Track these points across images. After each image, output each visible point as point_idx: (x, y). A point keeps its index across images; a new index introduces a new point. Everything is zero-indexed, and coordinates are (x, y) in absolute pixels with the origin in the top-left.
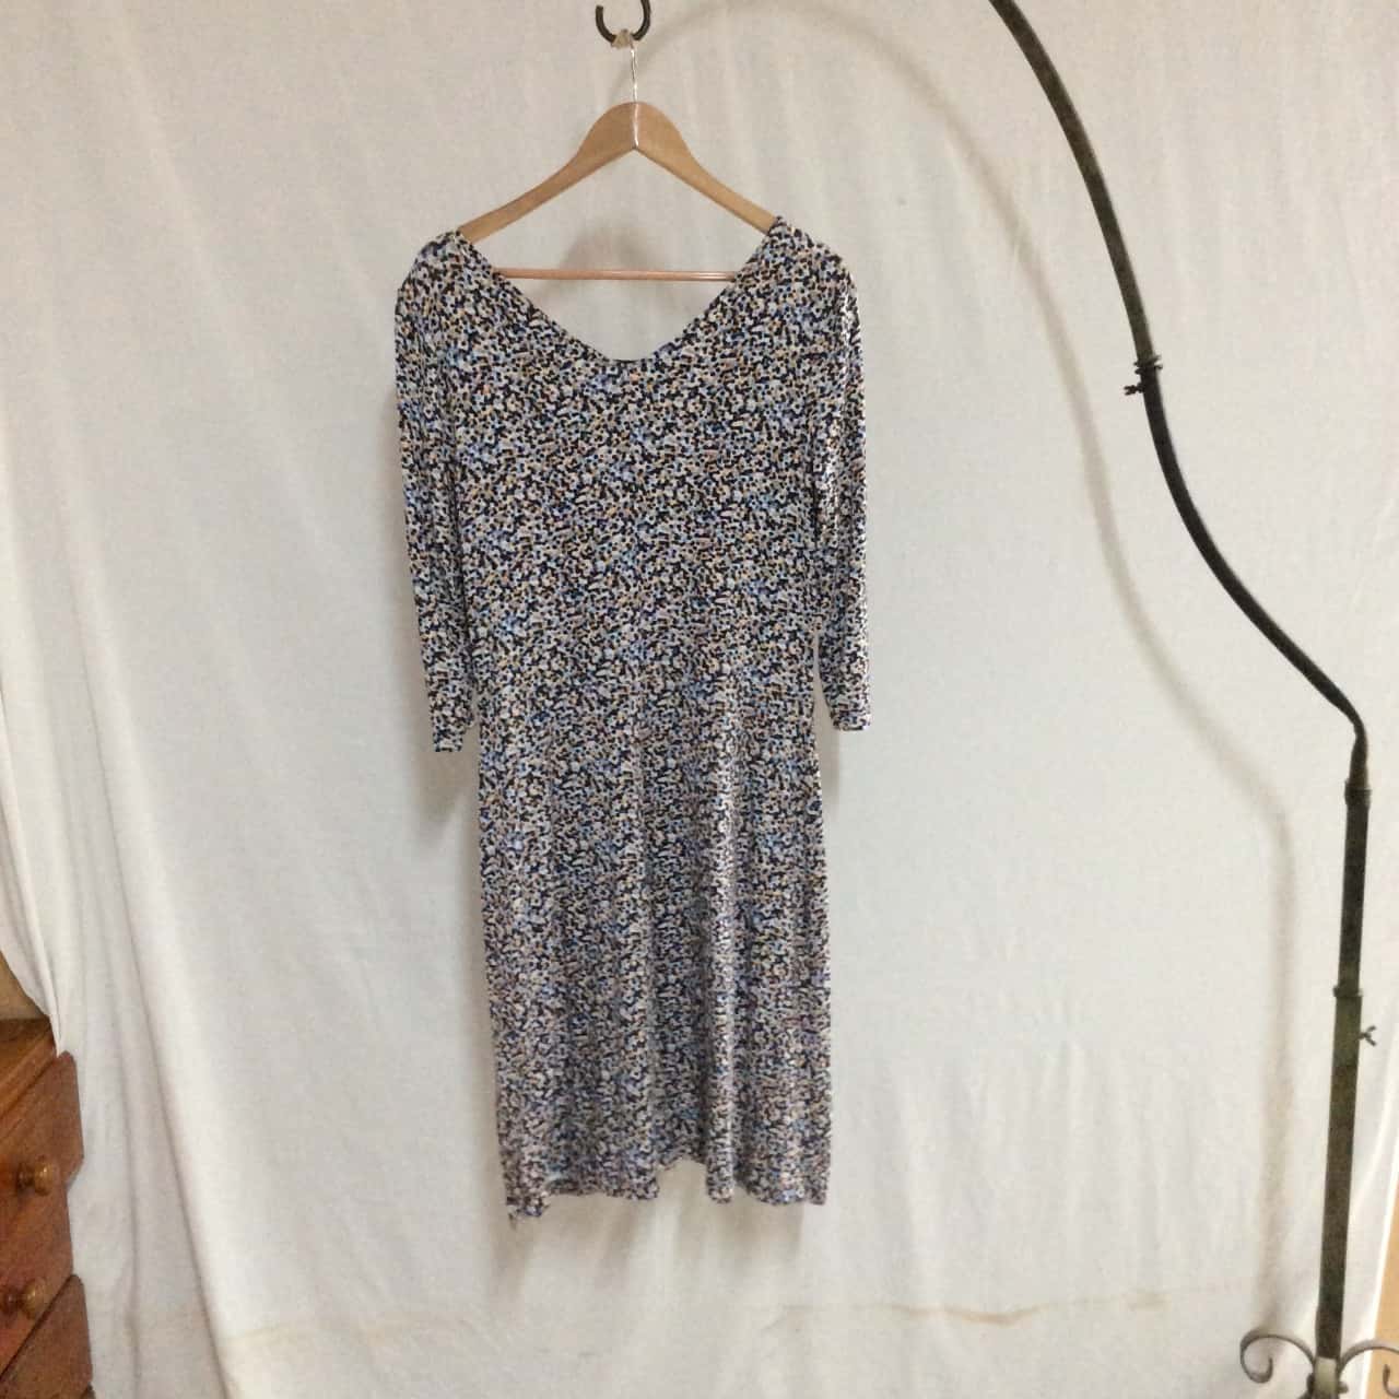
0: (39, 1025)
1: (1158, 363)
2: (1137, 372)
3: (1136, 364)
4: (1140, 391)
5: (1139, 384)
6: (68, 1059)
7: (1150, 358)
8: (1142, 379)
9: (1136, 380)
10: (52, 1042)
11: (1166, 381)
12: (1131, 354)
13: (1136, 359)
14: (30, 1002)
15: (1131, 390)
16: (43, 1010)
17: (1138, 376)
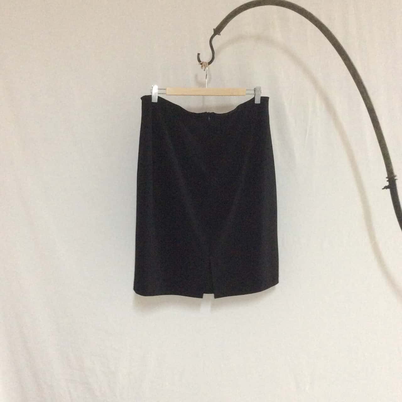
1: (396, 178)
3: (387, 178)
4: (389, 188)
5: (388, 185)
7: (392, 176)
9: (387, 184)
13: (387, 176)
17: (388, 182)
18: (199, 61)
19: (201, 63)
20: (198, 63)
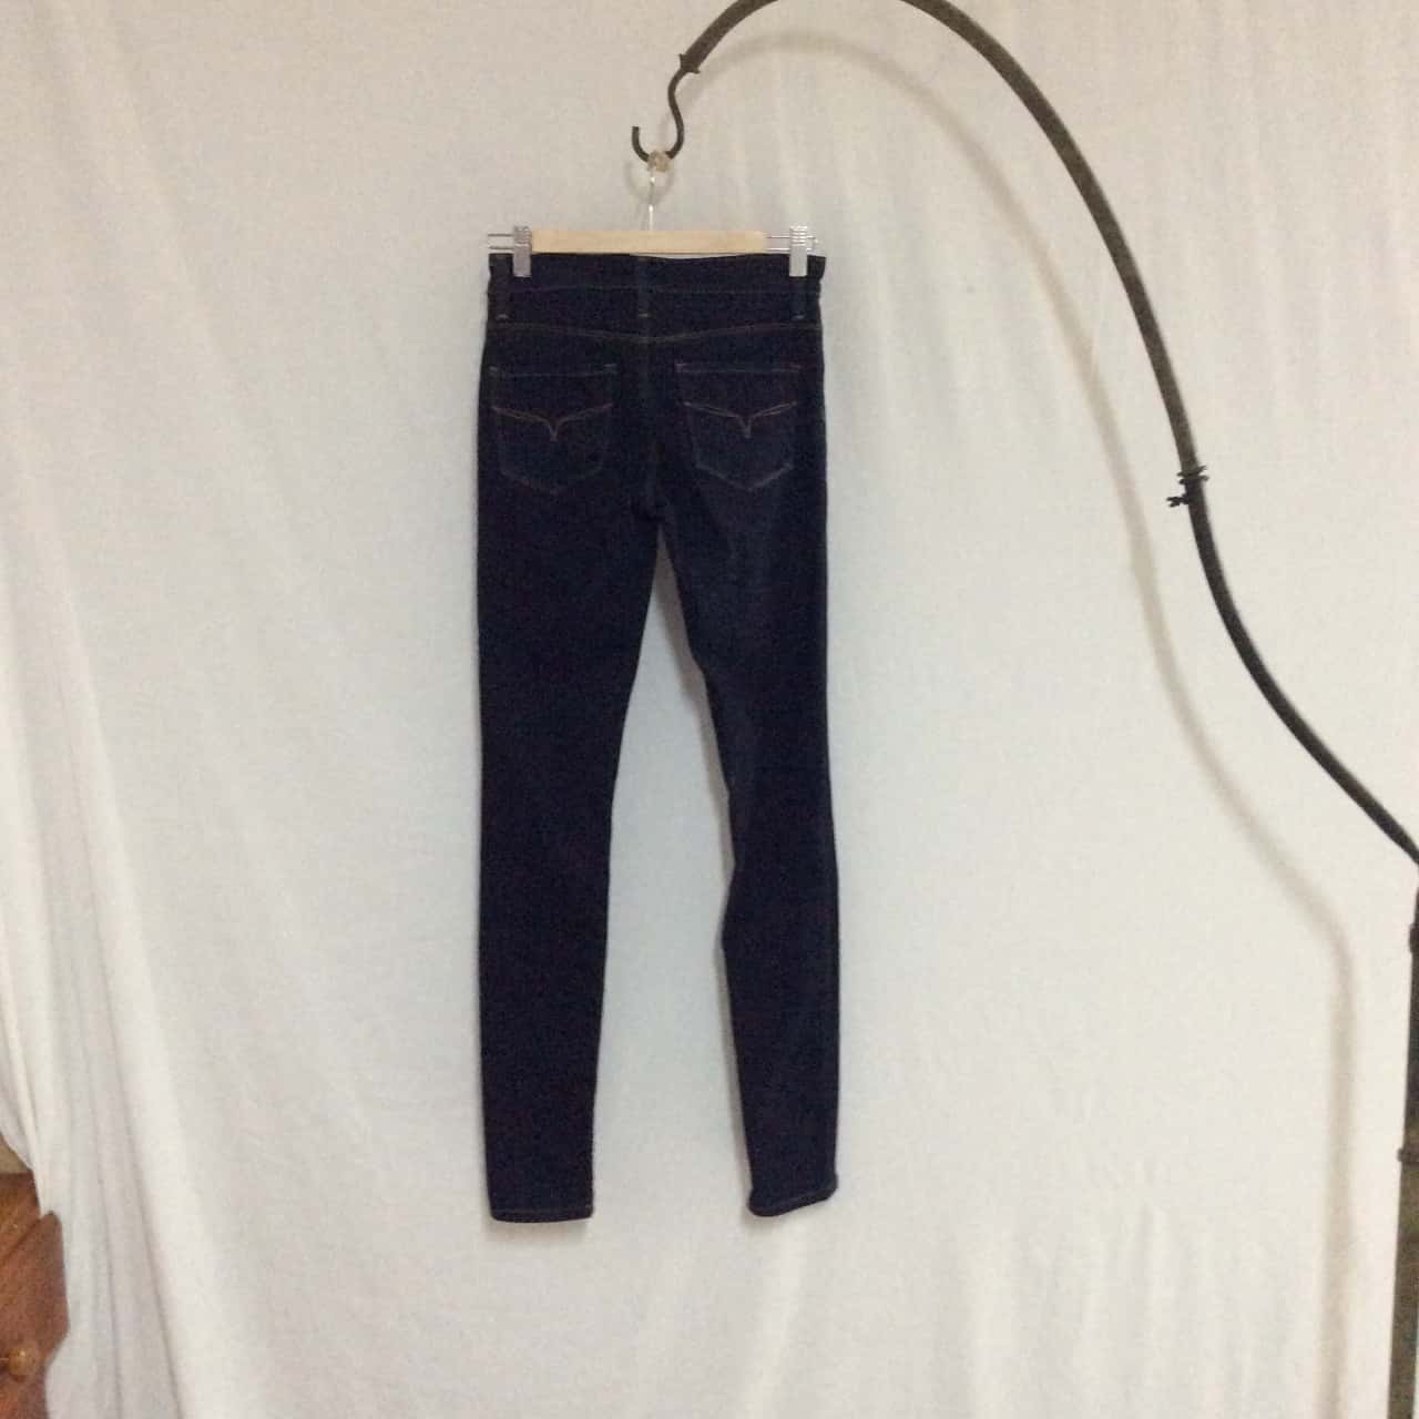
0: (22, 1182)
1: (1202, 474)
2: (1182, 482)
3: (1179, 475)
4: (1186, 502)
5: (1184, 495)
6: (53, 1221)
7: (1195, 468)
8: (1187, 488)
9: (1180, 491)
10: (35, 1201)
11: (1212, 493)
12: (1175, 466)
13: (1180, 471)
14: (13, 1153)
15: (1175, 501)
16: (28, 1165)
17: (1183, 487)
18: (638, 149)
20: (633, 154)
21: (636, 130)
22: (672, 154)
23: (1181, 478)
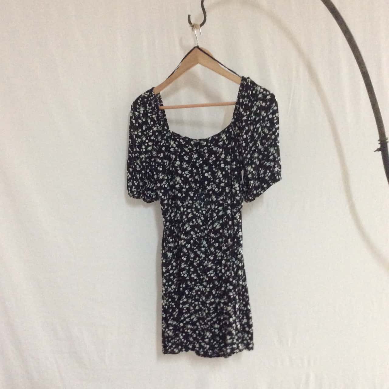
1: (387, 141)
2: (379, 144)
3: (379, 141)
4: (380, 150)
7: (384, 138)
8: (381, 147)
9: (379, 146)
12: (378, 137)
13: (378, 138)
15: (377, 150)
18: (190, 22)
19: (192, 25)
20: (188, 24)
21: (189, 16)
22: (201, 25)
23: (379, 142)
